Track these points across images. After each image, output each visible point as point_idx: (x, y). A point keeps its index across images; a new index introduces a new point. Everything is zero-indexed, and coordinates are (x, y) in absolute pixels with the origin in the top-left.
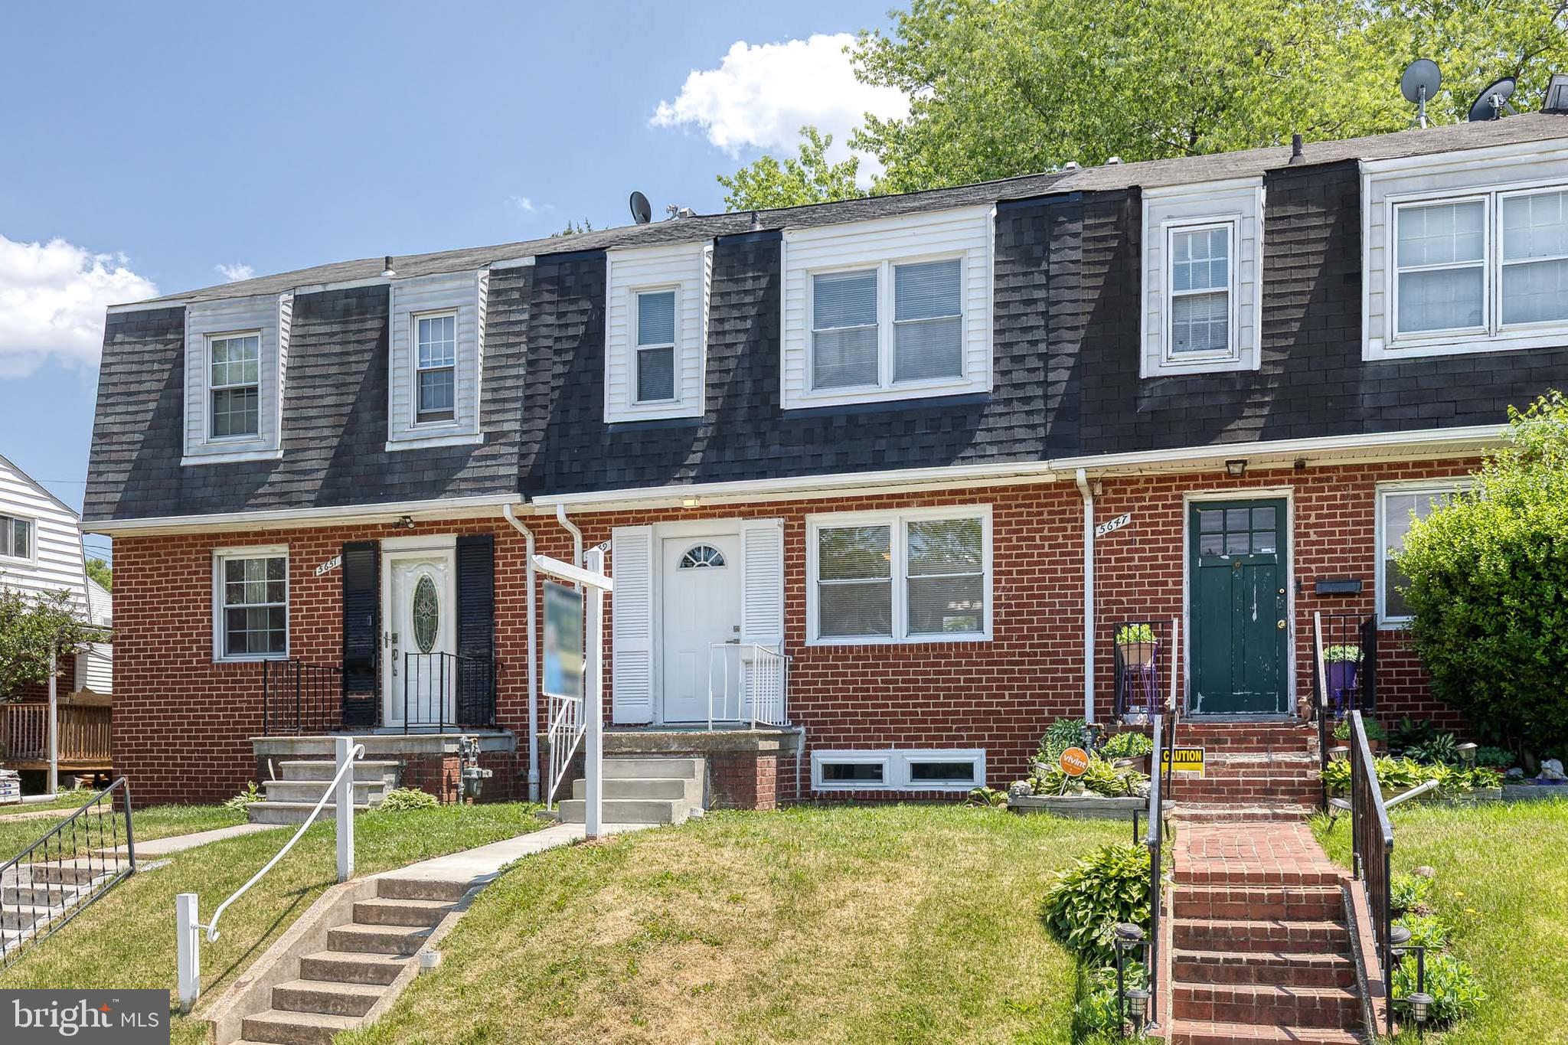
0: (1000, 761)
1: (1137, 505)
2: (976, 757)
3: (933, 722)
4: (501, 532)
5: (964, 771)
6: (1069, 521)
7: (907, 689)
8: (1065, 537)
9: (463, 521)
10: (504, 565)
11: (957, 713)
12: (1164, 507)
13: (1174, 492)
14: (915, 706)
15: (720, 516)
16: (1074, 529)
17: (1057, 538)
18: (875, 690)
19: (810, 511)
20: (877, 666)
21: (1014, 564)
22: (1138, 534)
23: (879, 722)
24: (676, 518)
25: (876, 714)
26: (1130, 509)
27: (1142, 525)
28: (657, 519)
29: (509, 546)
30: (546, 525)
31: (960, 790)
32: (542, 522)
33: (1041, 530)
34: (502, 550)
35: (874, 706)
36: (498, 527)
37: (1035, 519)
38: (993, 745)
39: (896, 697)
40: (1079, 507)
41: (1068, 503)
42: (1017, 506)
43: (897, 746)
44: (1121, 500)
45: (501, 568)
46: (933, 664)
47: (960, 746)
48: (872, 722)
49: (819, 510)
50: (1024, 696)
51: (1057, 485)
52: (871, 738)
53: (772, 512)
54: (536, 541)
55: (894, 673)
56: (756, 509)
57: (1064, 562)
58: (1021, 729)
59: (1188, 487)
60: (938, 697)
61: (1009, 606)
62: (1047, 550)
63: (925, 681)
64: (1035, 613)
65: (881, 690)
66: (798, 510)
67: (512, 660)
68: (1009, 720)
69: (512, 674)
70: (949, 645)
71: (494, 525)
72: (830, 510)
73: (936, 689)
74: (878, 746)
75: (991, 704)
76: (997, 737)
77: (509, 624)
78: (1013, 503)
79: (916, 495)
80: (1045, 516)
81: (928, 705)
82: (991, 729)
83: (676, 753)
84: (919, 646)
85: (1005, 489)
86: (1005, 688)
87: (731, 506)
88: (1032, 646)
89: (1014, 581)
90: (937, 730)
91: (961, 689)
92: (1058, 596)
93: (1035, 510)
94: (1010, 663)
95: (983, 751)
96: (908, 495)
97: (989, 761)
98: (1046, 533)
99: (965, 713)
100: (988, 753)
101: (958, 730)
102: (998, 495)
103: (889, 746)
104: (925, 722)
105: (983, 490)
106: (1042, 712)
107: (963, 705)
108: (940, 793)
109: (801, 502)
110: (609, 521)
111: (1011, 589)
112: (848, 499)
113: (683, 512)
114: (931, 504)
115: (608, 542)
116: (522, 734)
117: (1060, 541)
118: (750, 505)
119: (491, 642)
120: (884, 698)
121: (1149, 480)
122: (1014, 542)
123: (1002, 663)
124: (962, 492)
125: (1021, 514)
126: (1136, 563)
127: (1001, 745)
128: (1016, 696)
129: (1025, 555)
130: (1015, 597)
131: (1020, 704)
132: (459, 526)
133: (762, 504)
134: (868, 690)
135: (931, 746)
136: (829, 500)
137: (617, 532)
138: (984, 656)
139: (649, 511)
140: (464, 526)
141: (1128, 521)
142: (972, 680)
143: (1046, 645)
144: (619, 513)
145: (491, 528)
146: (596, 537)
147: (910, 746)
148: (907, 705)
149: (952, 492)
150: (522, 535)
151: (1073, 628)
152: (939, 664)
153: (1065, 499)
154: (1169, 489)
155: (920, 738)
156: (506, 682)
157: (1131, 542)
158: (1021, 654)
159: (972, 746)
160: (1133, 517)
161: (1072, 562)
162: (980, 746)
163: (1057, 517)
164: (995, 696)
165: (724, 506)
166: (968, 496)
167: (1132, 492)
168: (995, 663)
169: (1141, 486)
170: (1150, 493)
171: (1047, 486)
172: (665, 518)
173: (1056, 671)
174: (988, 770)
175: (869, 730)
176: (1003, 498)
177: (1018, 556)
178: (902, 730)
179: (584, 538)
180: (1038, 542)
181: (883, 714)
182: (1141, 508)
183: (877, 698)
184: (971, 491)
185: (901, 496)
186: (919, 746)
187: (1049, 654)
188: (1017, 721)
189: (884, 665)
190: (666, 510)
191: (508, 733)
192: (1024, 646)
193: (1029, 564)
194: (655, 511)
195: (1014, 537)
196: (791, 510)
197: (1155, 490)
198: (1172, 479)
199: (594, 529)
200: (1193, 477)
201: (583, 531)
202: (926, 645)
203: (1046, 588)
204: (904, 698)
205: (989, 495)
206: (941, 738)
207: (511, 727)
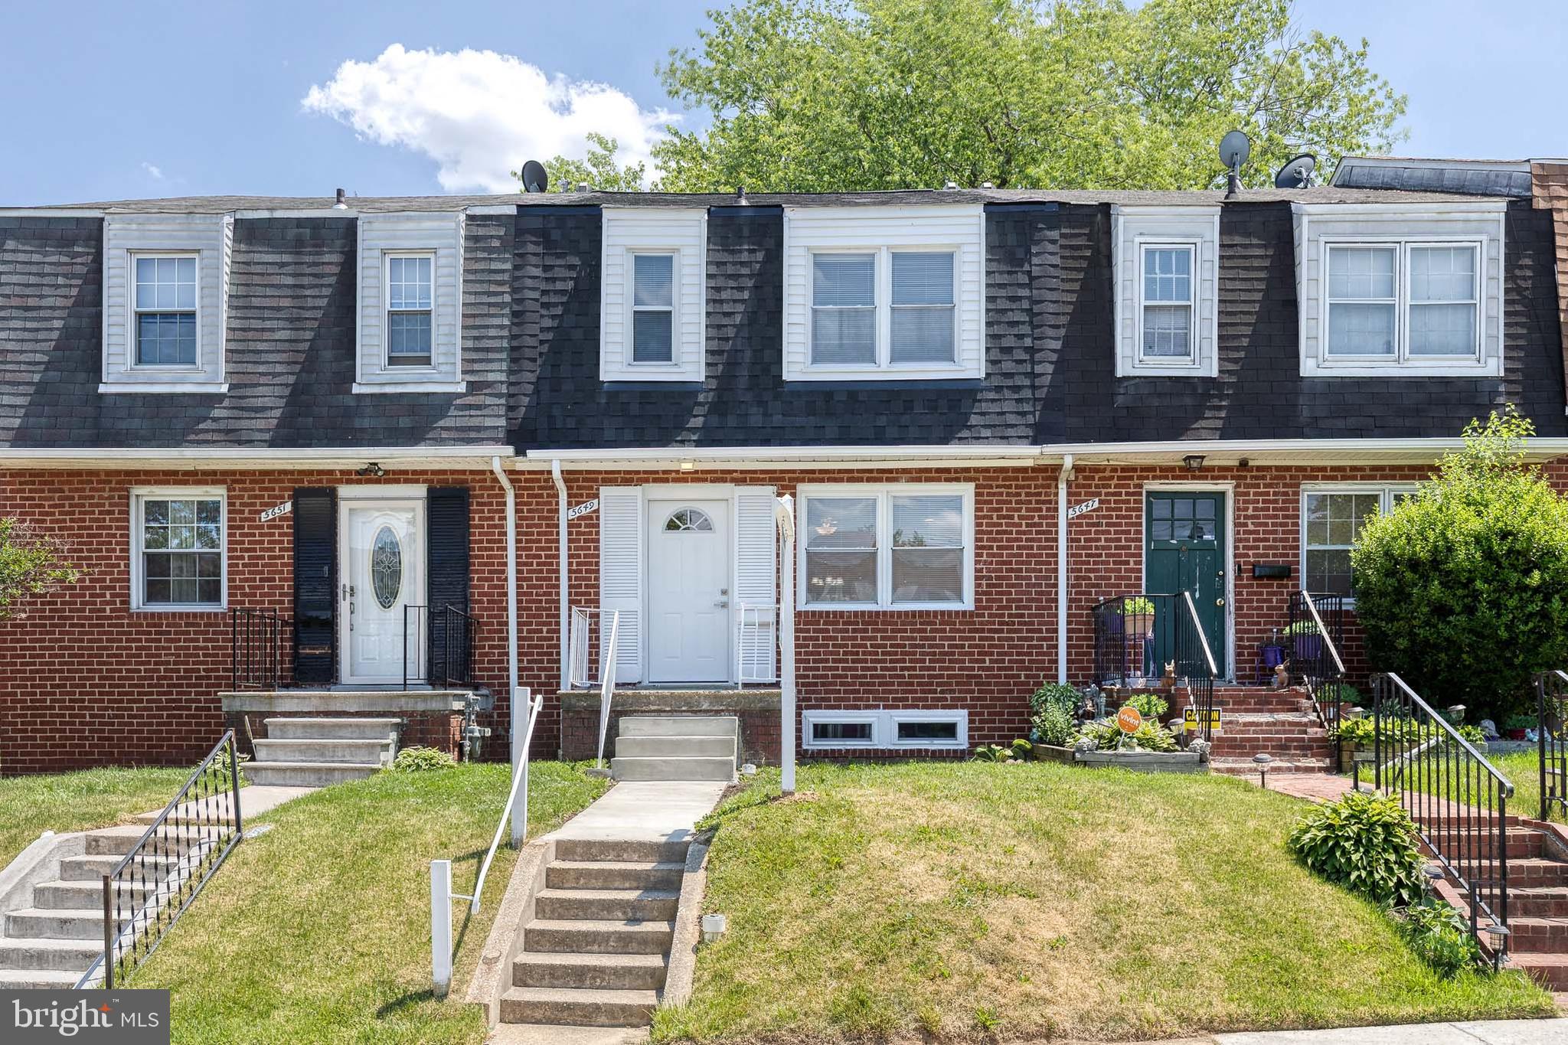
0: (981, 721)
1: (1104, 491)
2: (959, 717)
3: (919, 684)
4: (478, 485)
5: (949, 730)
6: (1044, 502)
7: (896, 653)
8: (1040, 517)
9: (434, 472)
10: (480, 519)
11: (941, 676)
12: (1127, 494)
13: (1136, 481)
14: (902, 669)
15: (712, 481)
16: (1048, 510)
17: (1033, 517)
18: (864, 653)
19: (803, 480)
20: (866, 631)
21: (995, 540)
22: (1104, 517)
23: (868, 684)
24: (666, 481)
25: (865, 677)
26: (1099, 494)
27: (1108, 509)
28: (647, 481)
29: (486, 500)
30: (526, 481)
31: (944, 748)
32: (522, 477)
33: (1019, 510)
34: (478, 504)
35: (863, 669)
36: (473, 480)
37: (1014, 499)
38: (975, 707)
39: (885, 661)
40: (1053, 490)
41: (1043, 486)
42: (998, 487)
43: (885, 707)
44: (1090, 486)
45: (476, 522)
46: (920, 631)
47: (944, 707)
48: (861, 684)
49: (811, 480)
50: (1003, 661)
51: (1034, 469)
52: (861, 699)
53: (763, 480)
54: (516, 496)
55: (883, 638)
56: (748, 476)
57: (1040, 540)
58: (999, 691)
59: (1147, 478)
60: (924, 661)
61: (990, 578)
62: (1024, 528)
63: (912, 646)
64: (1013, 586)
65: (870, 653)
66: (790, 479)
67: (488, 616)
68: (989, 684)
69: (489, 632)
70: (935, 612)
71: (470, 477)
72: (822, 480)
73: (922, 654)
74: (867, 707)
75: (973, 669)
76: (978, 699)
77: (486, 579)
78: (994, 483)
79: (905, 471)
80: (1023, 497)
81: (914, 669)
82: (973, 691)
83: (706, 711)
84: (906, 613)
85: (987, 470)
86: (986, 654)
87: (723, 472)
88: (1010, 615)
89: (994, 555)
90: (923, 692)
91: (946, 654)
92: (1034, 570)
93: (1013, 490)
94: (990, 631)
95: (965, 712)
96: (897, 471)
97: (971, 722)
98: (1023, 512)
99: (949, 676)
100: (970, 714)
101: (942, 692)
102: (981, 476)
103: (877, 707)
104: (912, 684)
105: (967, 470)
106: (1019, 676)
107: (948, 669)
108: (927, 751)
109: (794, 471)
110: (596, 480)
111: (991, 563)
112: (840, 471)
113: (674, 475)
114: (919, 480)
115: (596, 501)
116: (500, 692)
117: (1036, 520)
118: (742, 472)
119: (466, 598)
120: (873, 661)
121: (1114, 469)
122: (995, 520)
123: (983, 631)
124: (947, 470)
125: (1001, 494)
126: (1103, 543)
127: (982, 706)
128: (996, 662)
129: (1005, 532)
130: (995, 571)
131: (999, 669)
132: (429, 477)
133: (755, 472)
134: (857, 653)
135: (917, 707)
136: (821, 471)
137: (604, 491)
138: (968, 623)
139: (638, 472)
140: (435, 477)
141: (1096, 505)
142: (956, 646)
143: (1022, 616)
144: (606, 472)
145: (466, 481)
146: (581, 495)
147: (897, 707)
148: (895, 669)
149: (939, 470)
150: (501, 488)
151: (1047, 601)
152: (925, 631)
153: (1040, 482)
154: (1131, 478)
155: (907, 699)
156: (481, 639)
157: (1098, 525)
158: (1001, 623)
159: (955, 707)
160: (1101, 502)
161: (1047, 540)
162: (963, 707)
163: (1033, 499)
164: (977, 661)
165: (715, 472)
166: (953, 475)
167: (1100, 479)
168: (977, 631)
169: (1107, 474)
170: (1115, 481)
171: (1024, 470)
172: (655, 480)
173: (1032, 639)
174: (970, 729)
175: (858, 691)
176: (985, 478)
177: (998, 532)
178: (890, 692)
179: (569, 496)
180: (1016, 520)
181: (872, 676)
182: (1107, 494)
183: (866, 661)
184: (956, 470)
185: (890, 471)
186: (906, 707)
187: (1025, 623)
188: (996, 684)
189: (874, 631)
190: (657, 472)
191: (484, 691)
192: (1003, 615)
193: (1008, 540)
194: (645, 472)
195: (995, 515)
196: (783, 479)
197: (1119, 478)
198: (1134, 469)
199: (579, 488)
200: (1152, 469)
201: (569, 488)
202: (914, 613)
203: (1022, 563)
204: (891, 661)
205: (972, 474)
206: (926, 699)
207: (488, 685)
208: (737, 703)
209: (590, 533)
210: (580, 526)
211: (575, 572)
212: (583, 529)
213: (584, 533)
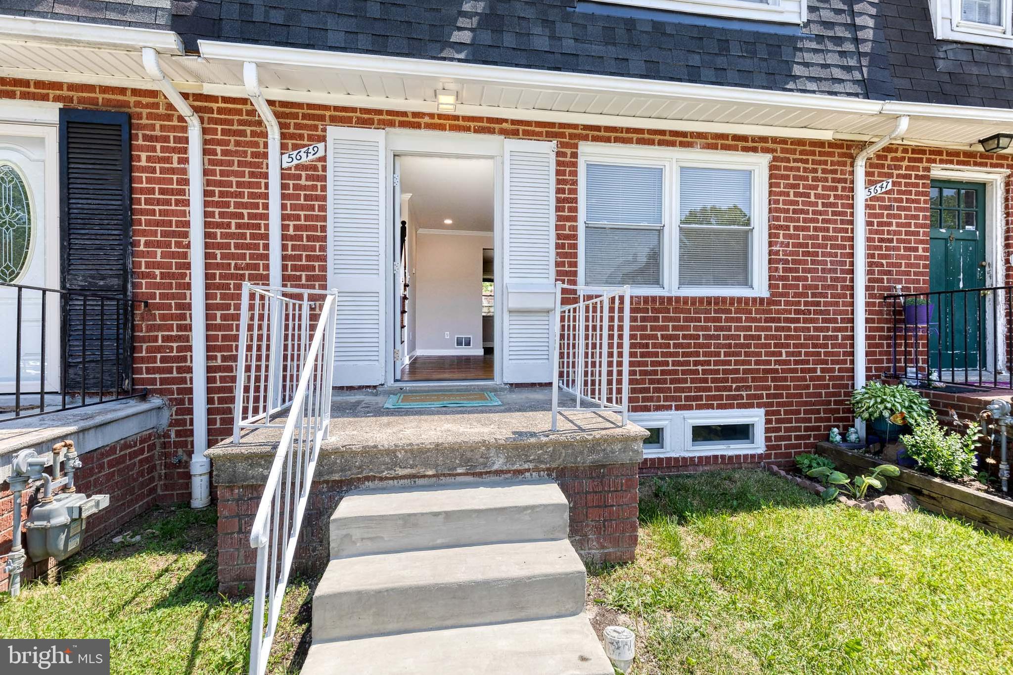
0: (778, 421)
1: (895, 172)
2: (755, 417)
3: (714, 381)
4: (145, 111)
5: (741, 432)
6: (839, 181)
7: (688, 346)
8: (836, 197)
9: (72, 87)
10: (149, 159)
11: (737, 371)
12: (917, 177)
13: (925, 164)
14: (696, 363)
15: (476, 131)
16: (844, 189)
17: (829, 197)
18: (655, 346)
19: (585, 138)
20: (656, 319)
21: (792, 220)
22: (896, 200)
23: (659, 381)
24: (417, 126)
25: (655, 373)
26: (890, 176)
27: (899, 192)
28: (391, 124)
29: (157, 133)
30: (220, 111)
31: (742, 453)
32: (215, 106)
33: (815, 188)
34: (146, 138)
35: (653, 364)
36: (138, 104)
37: (810, 175)
38: (771, 405)
39: (676, 354)
40: (848, 168)
41: (839, 163)
42: (795, 161)
43: (678, 408)
44: (883, 166)
45: (143, 163)
46: (715, 320)
47: (740, 406)
48: (652, 382)
49: (596, 139)
50: (800, 354)
51: (831, 144)
52: (651, 399)
53: (539, 134)
54: (205, 131)
55: (675, 328)
56: (521, 128)
57: (835, 222)
58: (796, 387)
59: (934, 161)
60: (718, 355)
61: (786, 262)
62: (820, 208)
63: (706, 337)
64: (809, 271)
65: (661, 346)
66: (572, 136)
67: (162, 296)
68: (785, 379)
69: (163, 317)
70: (732, 299)
71: (132, 99)
72: (608, 140)
73: (718, 346)
74: (658, 408)
75: (769, 363)
76: (775, 396)
77: (159, 244)
78: (791, 157)
79: (700, 135)
80: (819, 174)
81: (708, 363)
82: (768, 388)
83: (498, 473)
84: (701, 299)
85: (784, 141)
86: (783, 346)
87: (490, 120)
88: (806, 304)
89: (790, 237)
90: (718, 389)
91: (742, 346)
92: (830, 255)
93: (810, 166)
94: (787, 320)
95: (762, 411)
96: (693, 135)
97: (768, 422)
98: (820, 191)
99: (745, 371)
100: (767, 413)
101: (738, 389)
102: (778, 147)
103: (669, 408)
104: (705, 381)
105: (764, 139)
106: (814, 370)
107: (744, 363)
108: (723, 457)
109: (575, 126)
110: (322, 118)
111: (788, 245)
112: (628, 130)
113: (427, 120)
114: (714, 147)
115: (321, 146)
116: (181, 402)
117: (832, 200)
118: (514, 122)
119: (125, 269)
120: (664, 355)
121: (905, 151)
122: (792, 197)
123: (779, 320)
124: (744, 138)
125: (798, 169)
126: (894, 228)
127: (779, 404)
128: (792, 354)
129: (802, 211)
130: (792, 253)
131: (797, 362)
132: (65, 93)
133: (528, 123)
134: (646, 346)
135: (711, 407)
136: (608, 129)
137: (334, 132)
138: (764, 312)
139: (379, 112)
140: (75, 95)
141: (890, 187)
142: (752, 337)
143: (818, 304)
144: (336, 108)
145: (126, 104)
146: (301, 137)
147: (690, 408)
148: (687, 363)
149: (736, 138)
150: (181, 119)
151: (843, 288)
152: (719, 320)
153: (836, 159)
154: (920, 160)
155: (700, 398)
156: (151, 328)
157: (889, 208)
158: (797, 312)
159: (751, 406)
160: (894, 184)
161: (842, 222)
162: (759, 406)
163: (830, 176)
164: (773, 354)
165: (480, 119)
166: (750, 144)
167: (893, 159)
168: (773, 320)
169: (899, 154)
170: (905, 163)
171: (821, 144)
172: (403, 124)
173: (828, 329)
174: (767, 430)
175: (647, 390)
176: (783, 151)
177: (795, 211)
178: (683, 390)
179: (283, 136)
180: (813, 199)
181: (663, 372)
182: (898, 176)
183: (656, 355)
184: (754, 139)
185: (684, 134)
186: (699, 407)
187: (821, 312)
188: (793, 379)
189: (665, 319)
190: (404, 114)
191: (156, 401)
192: (799, 303)
193: (805, 220)
194: (390, 113)
195: (792, 192)
196: (562, 135)
197: (910, 160)
198: (923, 152)
199: (298, 126)
200: (938, 152)
201: (282, 126)
202: (709, 300)
203: (819, 246)
204: (685, 355)
205: (770, 145)
206: (720, 398)
207: (161, 392)
208: (552, 456)
209: (314, 188)
210: (299, 177)
211: (292, 238)
212: (303, 182)
213: (305, 188)
